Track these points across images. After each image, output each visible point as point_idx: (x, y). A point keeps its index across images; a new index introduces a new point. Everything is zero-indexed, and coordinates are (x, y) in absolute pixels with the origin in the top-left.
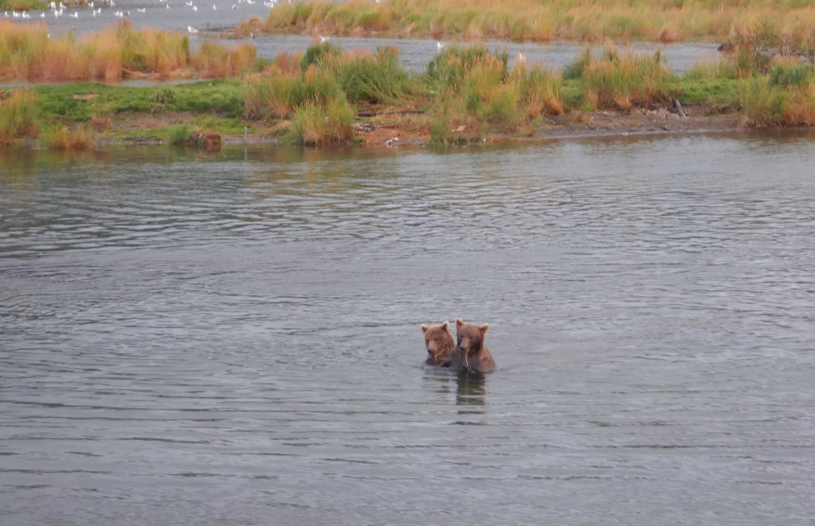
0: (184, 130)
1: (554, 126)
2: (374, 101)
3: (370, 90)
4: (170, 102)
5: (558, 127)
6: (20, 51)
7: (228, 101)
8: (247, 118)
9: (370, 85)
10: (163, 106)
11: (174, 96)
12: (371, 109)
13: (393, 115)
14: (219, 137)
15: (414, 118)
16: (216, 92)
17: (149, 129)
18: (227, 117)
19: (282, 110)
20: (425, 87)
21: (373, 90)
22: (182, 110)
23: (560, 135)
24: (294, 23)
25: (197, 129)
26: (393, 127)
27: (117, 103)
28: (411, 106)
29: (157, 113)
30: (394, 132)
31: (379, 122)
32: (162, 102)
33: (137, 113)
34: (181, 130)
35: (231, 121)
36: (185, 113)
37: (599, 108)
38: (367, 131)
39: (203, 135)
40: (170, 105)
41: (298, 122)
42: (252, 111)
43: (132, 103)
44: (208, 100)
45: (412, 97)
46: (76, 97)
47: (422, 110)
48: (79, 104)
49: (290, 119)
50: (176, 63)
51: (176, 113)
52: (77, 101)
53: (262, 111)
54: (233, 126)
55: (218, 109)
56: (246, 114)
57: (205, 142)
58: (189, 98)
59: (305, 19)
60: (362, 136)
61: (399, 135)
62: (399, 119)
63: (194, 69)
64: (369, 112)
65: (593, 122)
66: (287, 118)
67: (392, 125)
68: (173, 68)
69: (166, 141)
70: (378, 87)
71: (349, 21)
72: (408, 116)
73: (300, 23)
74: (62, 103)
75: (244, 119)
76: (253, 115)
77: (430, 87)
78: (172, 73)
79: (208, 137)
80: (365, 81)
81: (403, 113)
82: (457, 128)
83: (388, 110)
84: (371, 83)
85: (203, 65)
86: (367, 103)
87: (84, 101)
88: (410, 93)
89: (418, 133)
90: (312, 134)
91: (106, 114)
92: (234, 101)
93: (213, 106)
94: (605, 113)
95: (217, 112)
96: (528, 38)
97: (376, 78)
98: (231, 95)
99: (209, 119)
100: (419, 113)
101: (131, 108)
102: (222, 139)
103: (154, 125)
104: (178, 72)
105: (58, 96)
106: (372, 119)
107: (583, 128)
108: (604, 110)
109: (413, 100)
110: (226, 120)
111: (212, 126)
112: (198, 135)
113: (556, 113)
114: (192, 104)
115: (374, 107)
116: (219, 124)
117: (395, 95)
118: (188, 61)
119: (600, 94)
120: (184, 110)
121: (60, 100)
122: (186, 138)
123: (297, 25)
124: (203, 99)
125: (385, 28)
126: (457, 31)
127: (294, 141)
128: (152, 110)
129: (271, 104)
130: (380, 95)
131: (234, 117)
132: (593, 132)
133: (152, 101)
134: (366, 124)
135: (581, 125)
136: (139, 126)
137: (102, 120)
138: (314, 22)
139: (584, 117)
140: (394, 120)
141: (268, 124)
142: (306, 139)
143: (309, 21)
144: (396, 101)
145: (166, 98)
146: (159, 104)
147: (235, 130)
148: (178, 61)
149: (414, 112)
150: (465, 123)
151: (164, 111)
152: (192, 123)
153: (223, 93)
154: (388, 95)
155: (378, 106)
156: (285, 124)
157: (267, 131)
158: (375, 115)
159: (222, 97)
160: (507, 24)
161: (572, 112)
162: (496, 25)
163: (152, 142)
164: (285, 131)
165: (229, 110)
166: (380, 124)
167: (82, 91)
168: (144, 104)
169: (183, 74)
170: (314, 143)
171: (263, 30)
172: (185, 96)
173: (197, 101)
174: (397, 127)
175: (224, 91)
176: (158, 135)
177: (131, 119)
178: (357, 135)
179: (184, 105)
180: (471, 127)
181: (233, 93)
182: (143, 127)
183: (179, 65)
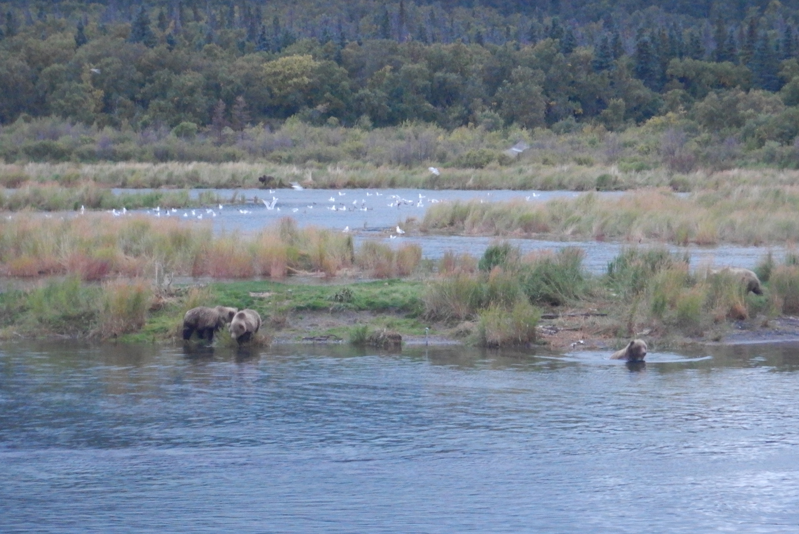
0: (364, 330)
1: (740, 331)
2: (555, 303)
3: (552, 292)
4: (348, 302)
5: (744, 331)
6: (183, 248)
7: (407, 301)
8: (427, 318)
9: (552, 287)
10: (342, 304)
11: (353, 295)
12: (553, 312)
13: (575, 318)
14: (400, 338)
15: (598, 321)
16: (395, 292)
17: (328, 329)
18: (407, 317)
19: (463, 312)
20: (605, 289)
21: (555, 291)
22: (360, 309)
23: (748, 340)
24: (452, 224)
25: (377, 329)
26: (576, 330)
27: (295, 301)
28: (593, 308)
29: (335, 312)
30: (578, 334)
31: (562, 325)
32: (341, 301)
33: (315, 312)
34: (360, 329)
35: (411, 321)
36: (363, 312)
37: (785, 312)
38: (550, 334)
39: (384, 336)
40: (349, 304)
41: (480, 323)
42: (432, 311)
43: (311, 302)
44: (387, 300)
45: (595, 299)
46: (252, 295)
47: (604, 313)
48: (256, 301)
49: (471, 320)
50: (340, 262)
51: (355, 313)
52: (254, 298)
53: (443, 312)
54: (413, 326)
55: (398, 309)
56: (426, 314)
57: (386, 343)
58: (367, 298)
59: (463, 219)
60: (546, 337)
61: (583, 338)
62: (583, 322)
63: (359, 269)
64: (551, 314)
65: (779, 327)
66: (468, 318)
67: (576, 327)
68: (339, 268)
69: (345, 341)
70: (560, 289)
71: (508, 222)
72: (591, 319)
73: (459, 224)
74: (239, 300)
75: (424, 318)
76: (433, 316)
77: (611, 289)
78: (338, 272)
79: (389, 337)
80: (547, 283)
81: (587, 315)
82: (642, 331)
83: (570, 312)
84: (553, 284)
85: (368, 265)
86: (548, 305)
87: (261, 299)
88: (591, 295)
89: (603, 336)
90: (495, 336)
91: (284, 312)
92: (414, 301)
93: (392, 306)
94: (791, 318)
95: (396, 312)
96: (692, 242)
97: (558, 280)
98: (410, 296)
99: (389, 318)
100: (603, 315)
101: (309, 306)
102: (403, 338)
103: (333, 325)
104: (344, 271)
105: (234, 294)
106: (554, 321)
107: (770, 333)
108: (789, 315)
109: (595, 302)
110: (406, 320)
111: (393, 326)
112: (379, 335)
113: (741, 318)
114: (371, 304)
115: (555, 309)
116: (399, 324)
117: (577, 298)
118: (352, 260)
119: (786, 299)
120: (363, 310)
121: (237, 297)
122: (367, 338)
123: (455, 225)
124: (382, 299)
125: (545, 230)
126: (619, 233)
127: (476, 343)
128: (331, 309)
129: (452, 304)
130: (561, 296)
131: (414, 316)
132: (780, 336)
133: (330, 299)
134: (549, 326)
135: (767, 330)
136: (317, 325)
137: (280, 318)
138: (473, 223)
139: (771, 323)
140: (577, 322)
141: (448, 325)
142: (489, 340)
143: (468, 222)
144: (578, 304)
145: (344, 297)
146: (338, 303)
147: (415, 330)
148: (344, 260)
149: (598, 315)
150: (650, 326)
151: (343, 310)
152: (372, 323)
153: (402, 293)
154: (570, 297)
155: (559, 308)
156: (467, 324)
157: (448, 332)
158: (557, 317)
159: (401, 297)
160: (669, 226)
161: (758, 316)
162: (657, 229)
163: (331, 342)
164: (468, 332)
165: (408, 310)
166: (564, 327)
167: (258, 289)
168: (323, 303)
169: (349, 273)
170: (497, 345)
171: (422, 231)
172: (363, 295)
173: (376, 301)
174: (581, 329)
175: (402, 291)
176: (338, 334)
177: (309, 318)
178: (540, 337)
179: (363, 304)
180: (656, 330)
181: (412, 293)
182: (322, 324)
183: (344, 263)
